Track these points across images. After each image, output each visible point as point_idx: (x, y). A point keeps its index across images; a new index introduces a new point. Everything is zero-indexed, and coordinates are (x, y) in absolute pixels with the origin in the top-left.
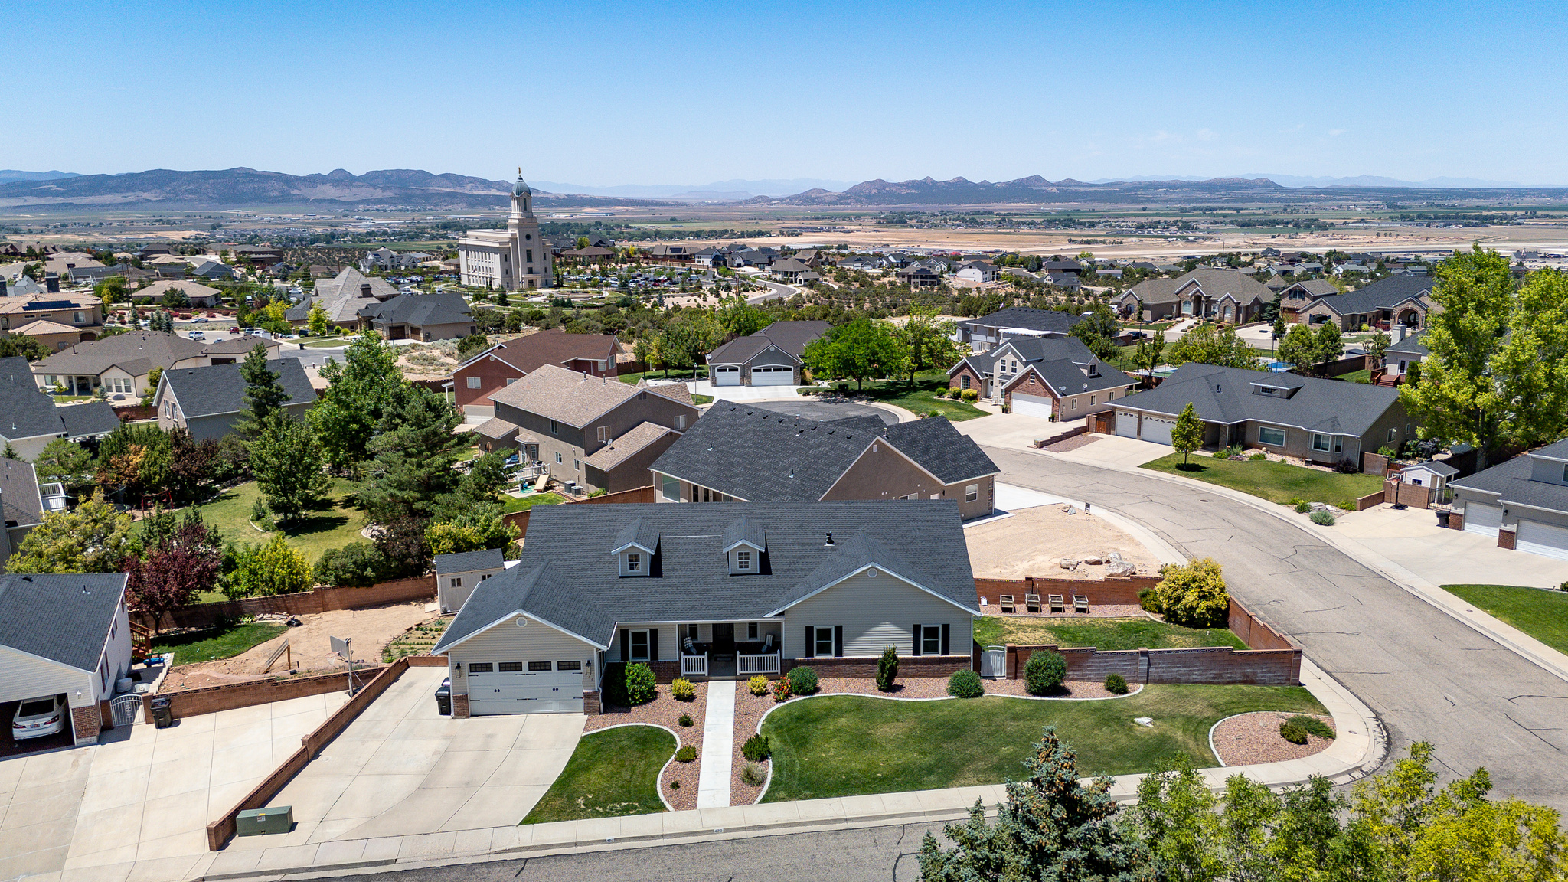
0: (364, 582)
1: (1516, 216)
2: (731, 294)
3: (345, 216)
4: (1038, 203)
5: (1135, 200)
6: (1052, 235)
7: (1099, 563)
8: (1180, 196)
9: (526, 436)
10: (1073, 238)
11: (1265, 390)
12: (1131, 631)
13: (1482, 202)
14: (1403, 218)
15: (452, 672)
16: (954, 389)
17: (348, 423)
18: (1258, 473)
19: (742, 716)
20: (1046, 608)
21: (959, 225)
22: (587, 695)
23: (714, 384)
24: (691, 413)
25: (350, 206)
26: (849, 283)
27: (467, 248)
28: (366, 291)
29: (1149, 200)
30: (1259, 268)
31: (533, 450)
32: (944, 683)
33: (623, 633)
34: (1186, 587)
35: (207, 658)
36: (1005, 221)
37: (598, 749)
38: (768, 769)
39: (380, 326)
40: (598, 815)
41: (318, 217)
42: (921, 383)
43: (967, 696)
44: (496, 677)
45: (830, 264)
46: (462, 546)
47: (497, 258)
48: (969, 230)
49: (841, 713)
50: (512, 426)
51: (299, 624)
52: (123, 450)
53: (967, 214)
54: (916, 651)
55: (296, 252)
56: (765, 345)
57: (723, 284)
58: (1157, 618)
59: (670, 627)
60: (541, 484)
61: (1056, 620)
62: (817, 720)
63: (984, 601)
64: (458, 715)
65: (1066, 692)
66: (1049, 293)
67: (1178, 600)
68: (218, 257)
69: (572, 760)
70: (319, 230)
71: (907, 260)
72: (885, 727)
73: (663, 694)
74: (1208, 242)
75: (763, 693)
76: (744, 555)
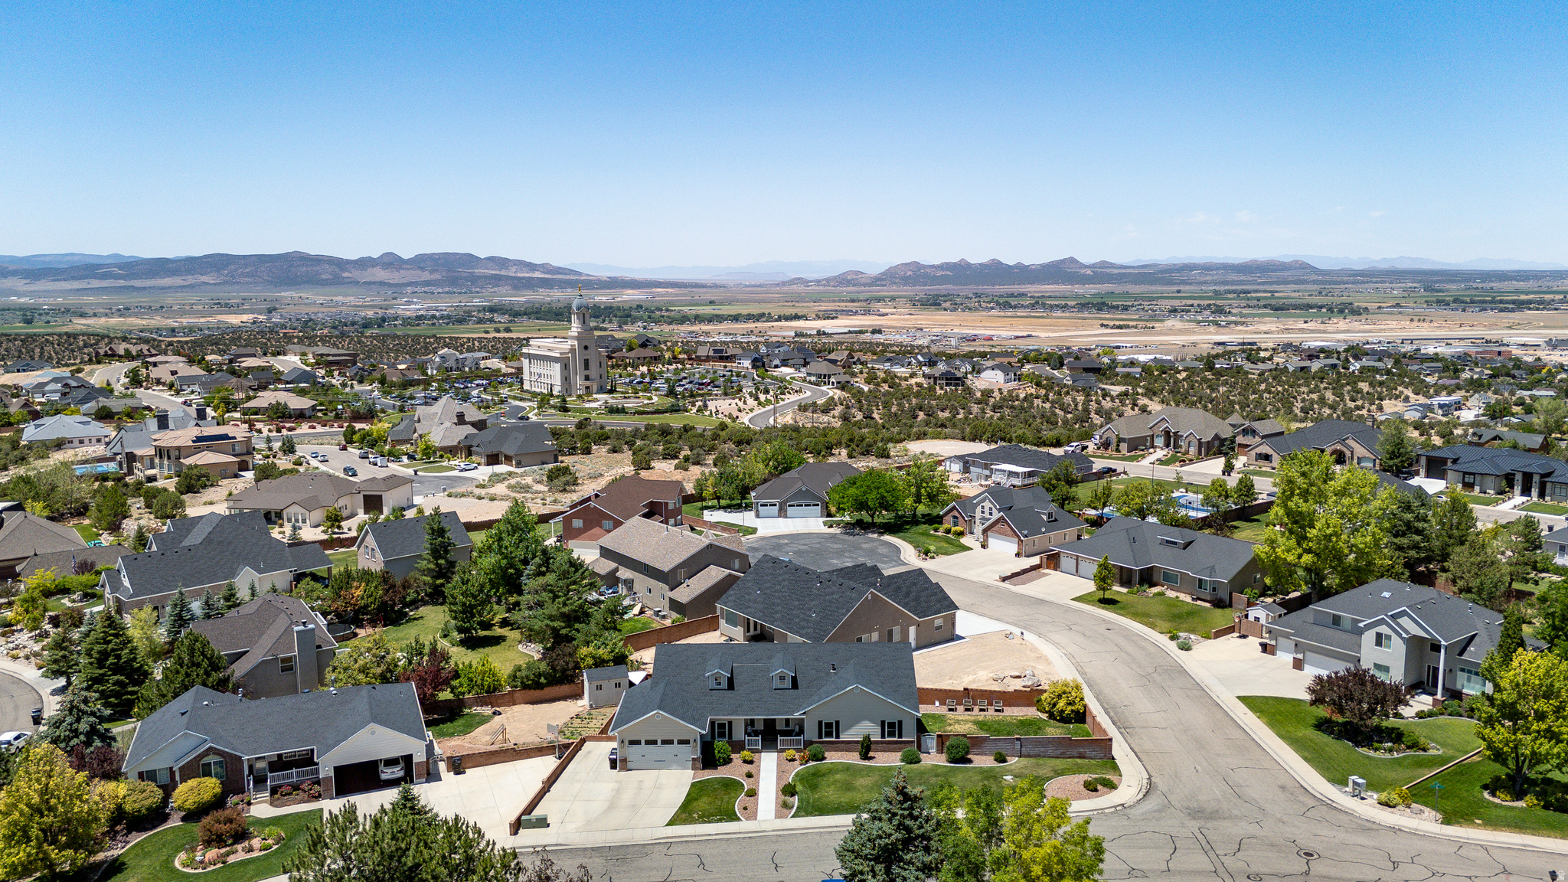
0: (538, 686)
1: (1553, 300)
2: (769, 397)
3: (394, 299)
4: (1072, 284)
5: (1170, 283)
6: (1084, 319)
7: (1019, 677)
8: (1215, 278)
9: (624, 573)
10: (1105, 323)
11: (1168, 542)
12: (1026, 724)
13: (1521, 285)
14: (1439, 302)
15: (619, 745)
16: (946, 526)
17: (507, 569)
18: (1157, 607)
19: (781, 772)
20: (976, 708)
21: (992, 308)
22: (693, 759)
23: (758, 516)
24: (743, 557)
25: (398, 289)
26: (878, 385)
27: (530, 356)
28: (461, 419)
29: (1184, 283)
30: (1278, 364)
31: (629, 584)
32: (899, 755)
33: (712, 723)
34: (1059, 696)
35: (452, 735)
36: (1039, 304)
37: (701, 789)
38: (795, 801)
39: (478, 454)
40: (705, 822)
41: (368, 299)
42: (924, 516)
43: (911, 763)
44: (643, 748)
45: (862, 363)
46: (599, 663)
47: (557, 367)
48: (1002, 314)
49: (837, 771)
50: (614, 565)
51: (500, 714)
52: (348, 584)
53: (1002, 296)
54: (883, 736)
55: (352, 339)
56: (799, 486)
57: (762, 387)
58: (1044, 716)
59: (739, 720)
60: (636, 611)
61: (981, 716)
62: (824, 775)
63: (937, 703)
64: (621, 770)
65: (970, 761)
66: (1068, 393)
67: (1054, 705)
68: (298, 358)
69: (688, 795)
70: (370, 313)
71: (935, 359)
72: (862, 780)
73: (735, 760)
74: (1240, 328)
75: (793, 760)
76: (782, 678)
